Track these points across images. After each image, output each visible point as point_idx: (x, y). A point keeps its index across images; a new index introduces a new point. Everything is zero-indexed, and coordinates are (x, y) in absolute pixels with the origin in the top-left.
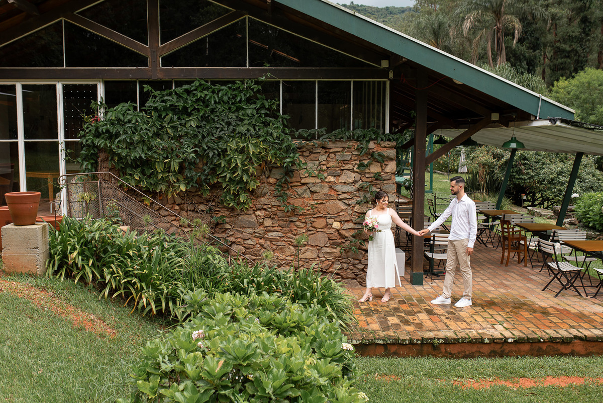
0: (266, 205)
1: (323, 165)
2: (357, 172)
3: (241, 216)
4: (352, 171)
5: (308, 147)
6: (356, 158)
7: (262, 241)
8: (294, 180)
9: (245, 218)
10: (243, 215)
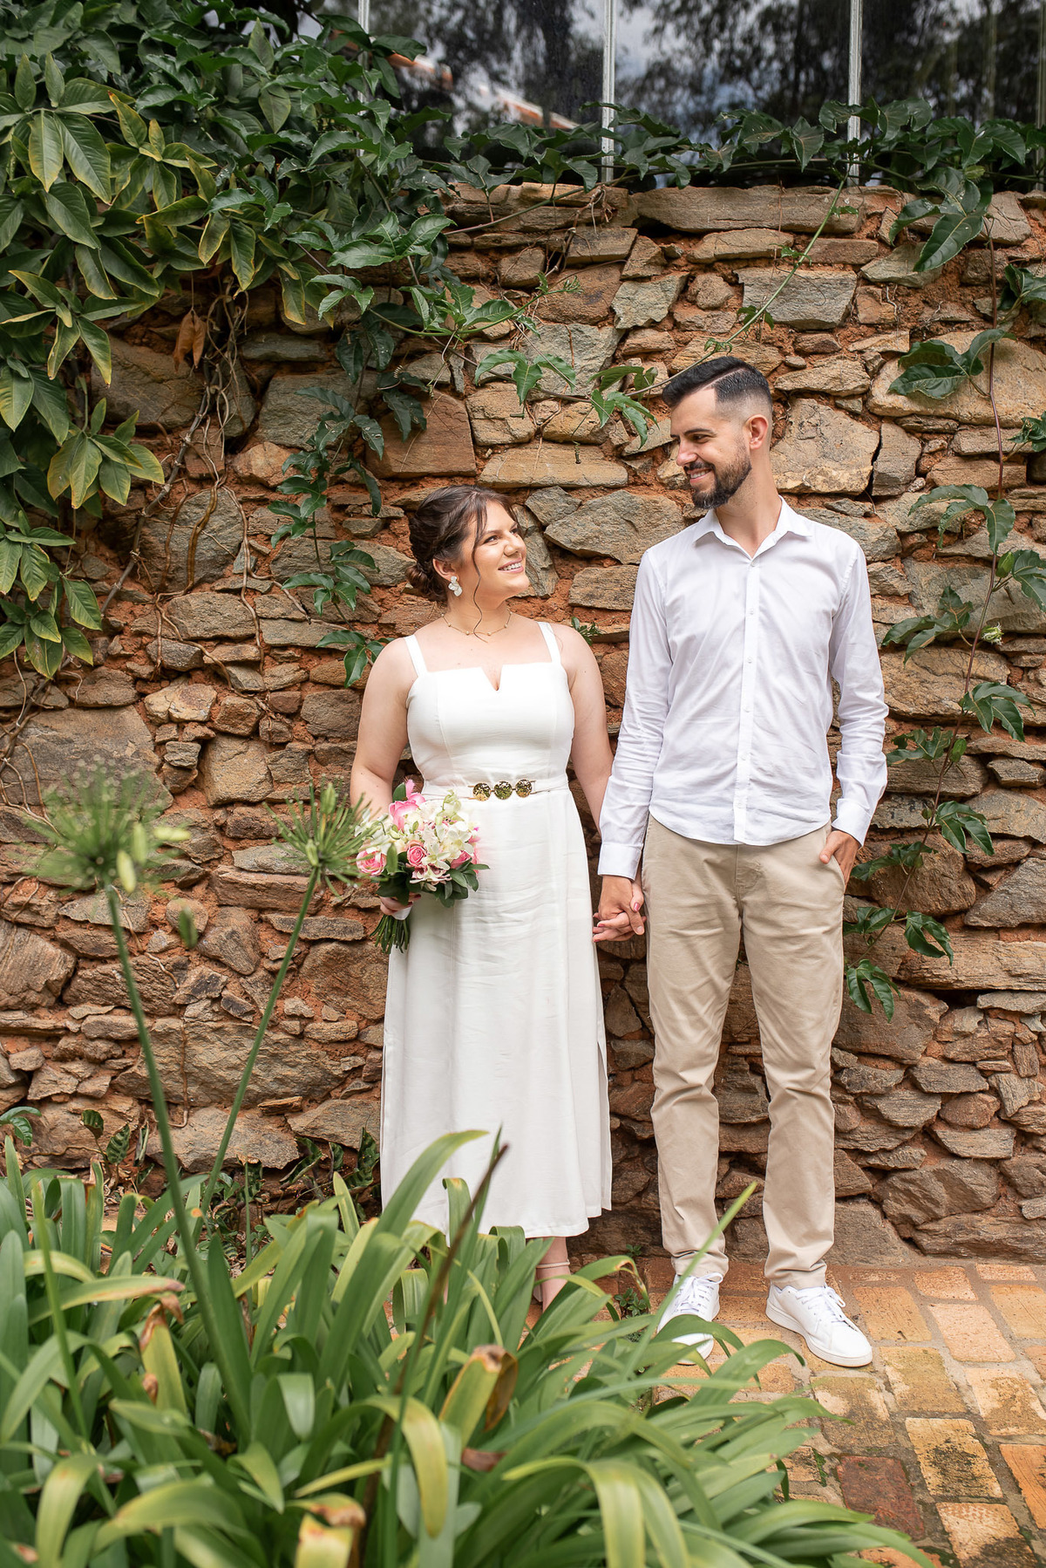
0: (221, 640)
1: (647, 354)
2: (895, 419)
3: (40, 719)
4: (856, 405)
5: (533, 217)
6: (888, 311)
7: (191, 906)
8: (424, 458)
9: (69, 735)
10: (57, 709)
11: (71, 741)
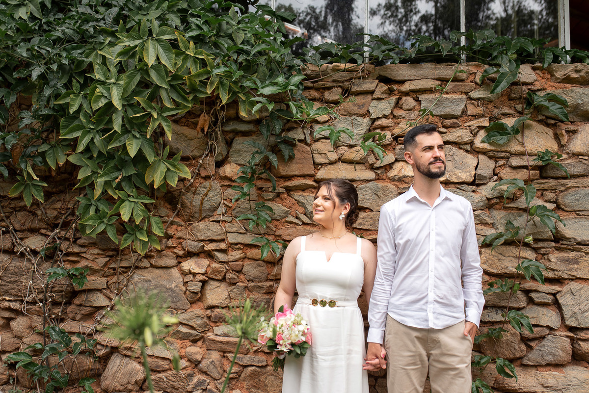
0: (212, 241)
1: (383, 128)
2: (484, 152)
3: (139, 272)
4: (468, 147)
5: (337, 76)
6: (480, 110)
8: (294, 169)
9: (150, 278)
10: (145, 268)
11: (150, 281)
